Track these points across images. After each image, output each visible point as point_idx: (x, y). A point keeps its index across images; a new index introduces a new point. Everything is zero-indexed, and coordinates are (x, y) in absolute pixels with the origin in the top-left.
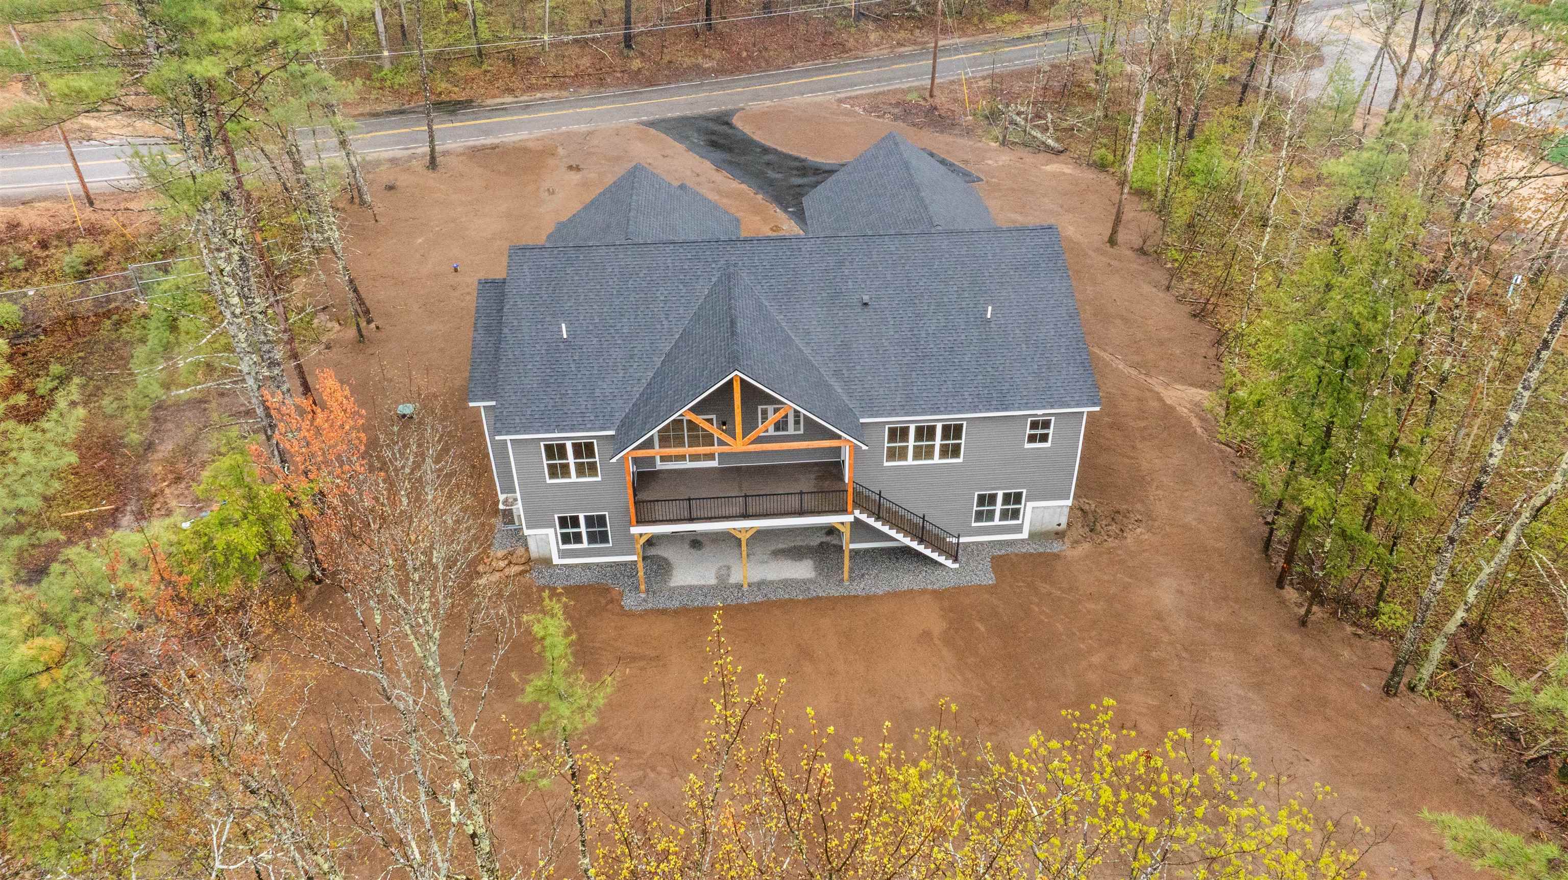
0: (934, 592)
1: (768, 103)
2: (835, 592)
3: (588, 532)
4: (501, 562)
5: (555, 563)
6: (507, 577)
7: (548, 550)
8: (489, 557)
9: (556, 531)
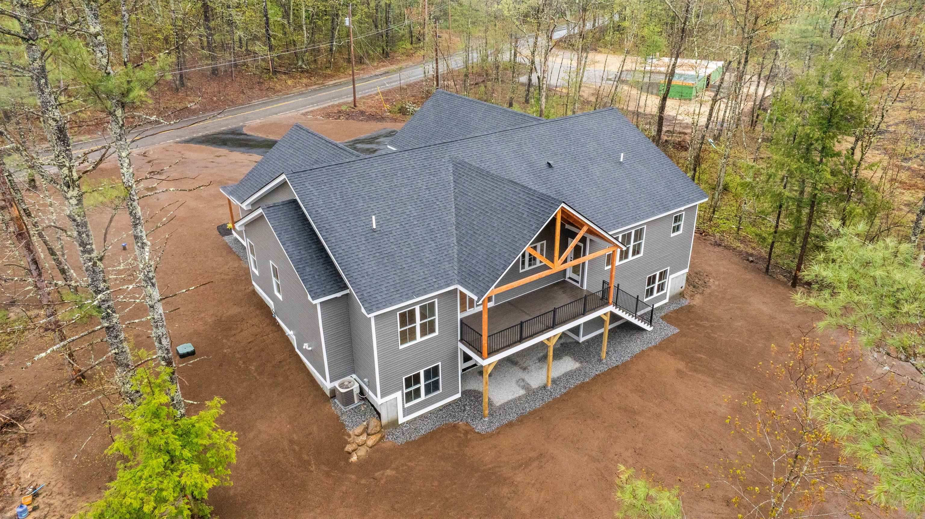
0: (655, 347)
1: (258, 121)
2: (603, 368)
3: (425, 385)
4: (361, 437)
5: (400, 423)
6: (371, 447)
7: (395, 412)
8: (349, 436)
9: (403, 392)
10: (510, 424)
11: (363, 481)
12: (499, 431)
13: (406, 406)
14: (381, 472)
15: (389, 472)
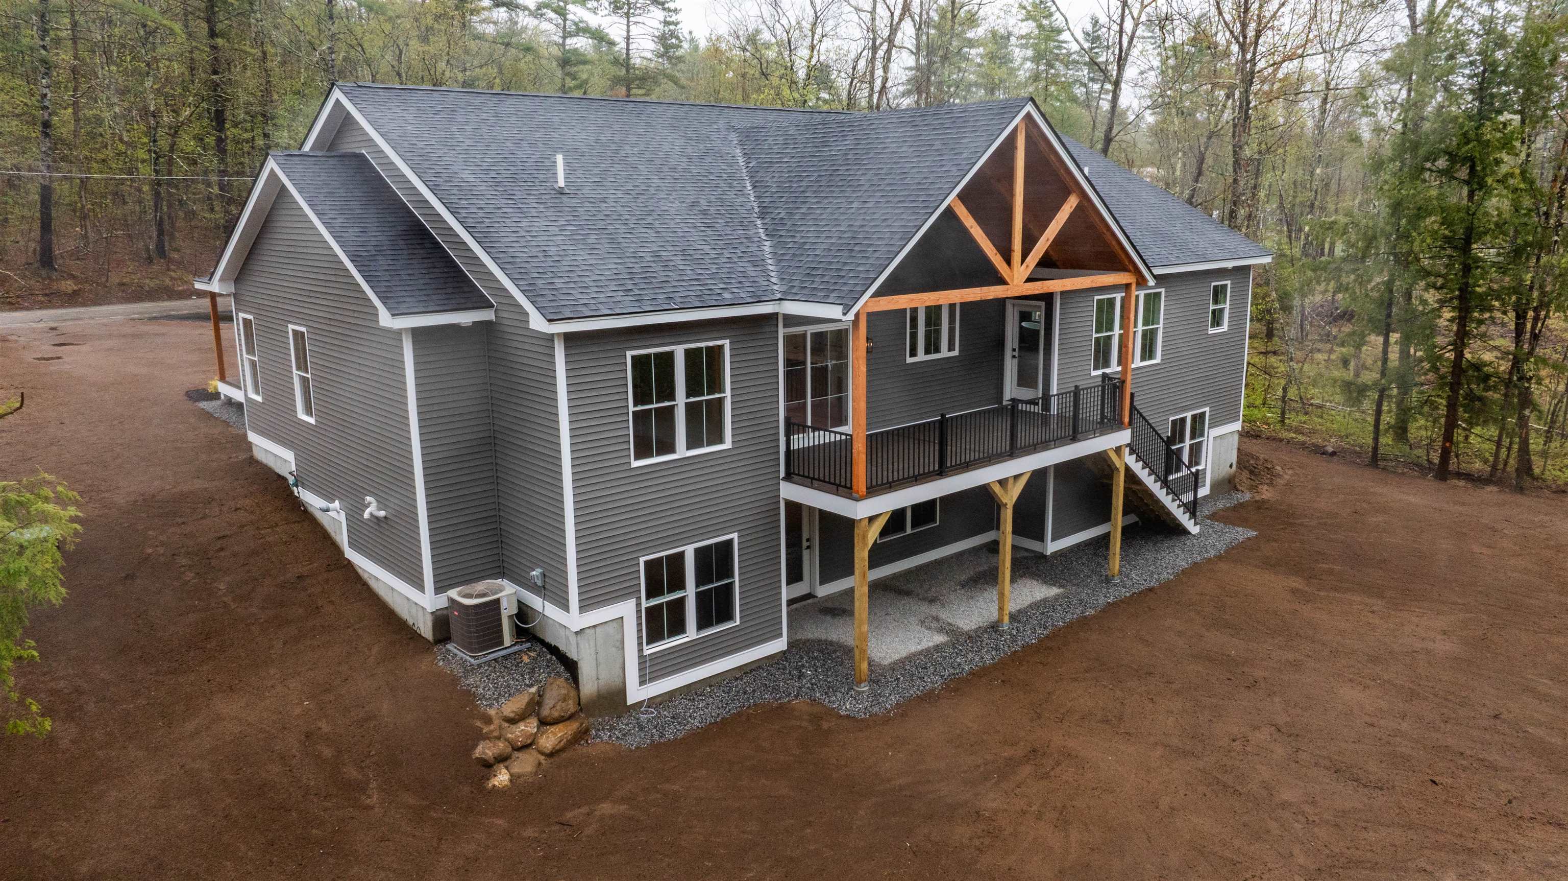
0: (1218, 557)
2: (1119, 593)
3: (699, 595)
4: (522, 726)
5: (630, 701)
6: (551, 755)
7: (618, 665)
8: (488, 720)
9: (639, 605)
10: (928, 697)
11: (530, 832)
12: (905, 709)
13: (649, 650)
14: (584, 810)
15: (606, 808)
